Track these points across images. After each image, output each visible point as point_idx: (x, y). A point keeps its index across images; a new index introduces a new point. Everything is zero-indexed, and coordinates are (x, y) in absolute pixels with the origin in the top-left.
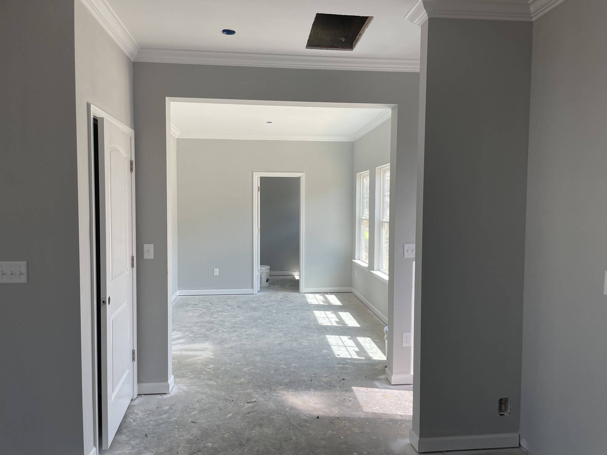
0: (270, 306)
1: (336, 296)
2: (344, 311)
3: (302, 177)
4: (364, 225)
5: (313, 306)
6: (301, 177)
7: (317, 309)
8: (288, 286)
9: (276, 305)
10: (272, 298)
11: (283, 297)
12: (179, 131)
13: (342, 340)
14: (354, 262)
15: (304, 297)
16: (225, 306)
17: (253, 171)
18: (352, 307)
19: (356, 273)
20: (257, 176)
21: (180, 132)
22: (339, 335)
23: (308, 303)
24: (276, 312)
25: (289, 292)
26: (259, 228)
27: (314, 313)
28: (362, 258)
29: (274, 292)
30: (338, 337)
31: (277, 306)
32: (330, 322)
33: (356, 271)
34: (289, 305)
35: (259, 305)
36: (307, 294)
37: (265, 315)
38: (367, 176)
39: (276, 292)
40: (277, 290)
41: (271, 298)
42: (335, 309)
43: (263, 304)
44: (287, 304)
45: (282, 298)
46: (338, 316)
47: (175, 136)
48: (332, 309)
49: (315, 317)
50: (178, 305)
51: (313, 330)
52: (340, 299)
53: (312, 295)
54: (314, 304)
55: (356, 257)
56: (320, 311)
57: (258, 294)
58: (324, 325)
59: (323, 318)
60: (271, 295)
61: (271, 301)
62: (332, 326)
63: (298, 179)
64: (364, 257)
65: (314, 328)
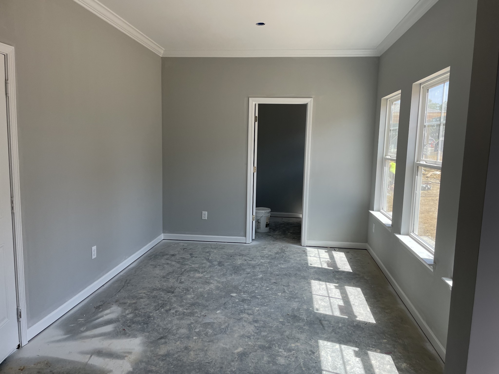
0: (258, 265)
1: (347, 253)
2: (354, 283)
3: (309, 103)
4: (388, 167)
5: (312, 270)
6: (307, 103)
7: (317, 276)
8: (291, 233)
9: (265, 265)
10: (266, 252)
11: (280, 251)
12: (162, 48)
13: (343, 357)
14: (372, 214)
15: (305, 252)
16: (205, 261)
17: (250, 96)
18: (366, 278)
19: (374, 227)
20: (254, 103)
21: (164, 49)
22: (340, 343)
23: (307, 264)
24: (262, 278)
25: (289, 242)
26: (256, 165)
27: (310, 285)
28: (383, 209)
29: (272, 242)
30: (337, 346)
31: (267, 266)
32: (331, 306)
33: (374, 225)
34: (283, 267)
35: (245, 262)
36: (308, 249)
37: (245, 282)
38: (396, 100)
39: (274, 242)
40: (276, 239)
41: (264, 252)
42: (341, 279)
43: (251, 262)
44: (280, 264)
45: (277, 253)
46: (344, 295)
47: (160, 55)
48: (338, 279)
49: (311, 293)
50: (153, 255)
51: (301, 324)
52: (350, 261)
53: (315, 250)
54: (315, 267)
55: (375, 207)
56: (321, 282)
57: (251, 244)
58: (321, 314)
59: (321, 297)
60: (266, 246)
61: (262, 257)
62: (333, 317)
63: (304, 107)
64: (385, 209)
65: (305, 318)
